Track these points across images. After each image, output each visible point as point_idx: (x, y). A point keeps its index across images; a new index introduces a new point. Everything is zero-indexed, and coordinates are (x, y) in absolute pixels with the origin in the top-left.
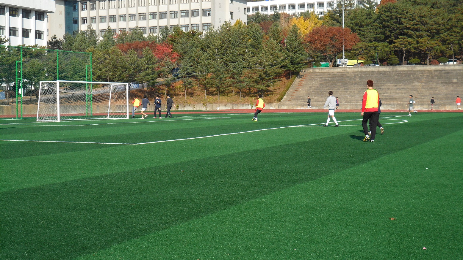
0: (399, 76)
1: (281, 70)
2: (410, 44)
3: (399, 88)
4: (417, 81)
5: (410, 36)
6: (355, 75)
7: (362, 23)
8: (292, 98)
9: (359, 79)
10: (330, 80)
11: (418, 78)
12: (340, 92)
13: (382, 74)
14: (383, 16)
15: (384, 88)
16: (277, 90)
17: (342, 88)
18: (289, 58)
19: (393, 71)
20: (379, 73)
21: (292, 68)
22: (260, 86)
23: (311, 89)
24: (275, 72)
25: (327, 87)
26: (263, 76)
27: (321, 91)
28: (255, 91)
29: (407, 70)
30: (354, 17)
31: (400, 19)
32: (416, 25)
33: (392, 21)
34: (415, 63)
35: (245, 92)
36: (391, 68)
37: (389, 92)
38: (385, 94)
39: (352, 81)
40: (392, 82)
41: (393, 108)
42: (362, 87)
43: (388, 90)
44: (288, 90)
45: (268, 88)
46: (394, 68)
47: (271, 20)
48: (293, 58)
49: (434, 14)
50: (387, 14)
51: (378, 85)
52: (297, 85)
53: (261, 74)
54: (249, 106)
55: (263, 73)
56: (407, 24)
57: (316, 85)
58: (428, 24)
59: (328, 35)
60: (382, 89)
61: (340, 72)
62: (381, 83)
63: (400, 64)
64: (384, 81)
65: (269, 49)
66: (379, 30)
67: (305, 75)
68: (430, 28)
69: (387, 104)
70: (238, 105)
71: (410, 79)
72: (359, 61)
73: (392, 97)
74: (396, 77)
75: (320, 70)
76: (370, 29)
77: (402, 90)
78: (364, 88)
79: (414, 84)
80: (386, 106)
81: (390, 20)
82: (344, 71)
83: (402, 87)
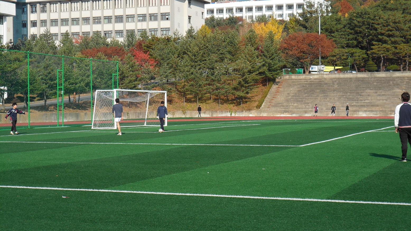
0: (378, 83)
1: (258, 77)
2: (388, 50)
3: (380, 95)
4: (398, 88)
5: (385, 42)
6: (333, 81)
7: (332, 29)
8: (270, 105)
9: (337, 86)
10: (308, 86)
11: (398, 85)
12: (319, 99)
13: (360, 80)
14: (355, 22)
15: (364, 95)
16: (255, 97)
17: (321, 95)
18: (267, 65)
19: (372, 78)
20: (358, 79)
21: (269, 74)
22: (240, 93)
23: (289, 96)
24: (253, 79)
25: (305, 93)
26: (243, 83)
27: (300, 98)
28: (232, 98)
29: (385, 76)
30: (323, 23)
31: (372, 25)
32: (391, 31)
33: (364, 27)
34: (393, 69)
35: (223, 99)
36: (369, 75)
37: (370, 98)
38: (366, 101)
39: (330, 88)
40: (372, 88)
41: (376, 114)
42: (341, 94)
43: (368, 96)
44: (266, 96)
45: (247, 95)
46: (372, 75)
47: (226, 24)
48: (271, 64)
49: (408, 20)
50: (358, 20)
51: (357, 91)
52: (275, 92)
53: (240, 81)
54: (228, 113)
55: (242, 80)
56: (381, 30)
57: (294, 92)
58: (403, 30)
59: (305, 42)
60: (362, 96)
61: (317, 79)
62: (361, 90)
63: (377, 71)
64: (363, 88)
65: (247, 56)
66: (351, 36)
67: (281, 82)
68: (405, 34)
69: (369, 111)
70: (217, 113)
71: (390, 86)
72: (336, 68)
73: (373, 104)
74: (375, 83)
75: (297, 76)
76: (342, 35)
77: (382, 96)
78: (344, 94)
79: (394, 91)
80: (368, 113)
81: (362, 26)
82: (322, 77)
83: (383, 93)
